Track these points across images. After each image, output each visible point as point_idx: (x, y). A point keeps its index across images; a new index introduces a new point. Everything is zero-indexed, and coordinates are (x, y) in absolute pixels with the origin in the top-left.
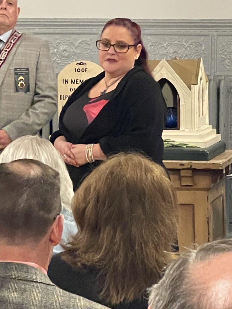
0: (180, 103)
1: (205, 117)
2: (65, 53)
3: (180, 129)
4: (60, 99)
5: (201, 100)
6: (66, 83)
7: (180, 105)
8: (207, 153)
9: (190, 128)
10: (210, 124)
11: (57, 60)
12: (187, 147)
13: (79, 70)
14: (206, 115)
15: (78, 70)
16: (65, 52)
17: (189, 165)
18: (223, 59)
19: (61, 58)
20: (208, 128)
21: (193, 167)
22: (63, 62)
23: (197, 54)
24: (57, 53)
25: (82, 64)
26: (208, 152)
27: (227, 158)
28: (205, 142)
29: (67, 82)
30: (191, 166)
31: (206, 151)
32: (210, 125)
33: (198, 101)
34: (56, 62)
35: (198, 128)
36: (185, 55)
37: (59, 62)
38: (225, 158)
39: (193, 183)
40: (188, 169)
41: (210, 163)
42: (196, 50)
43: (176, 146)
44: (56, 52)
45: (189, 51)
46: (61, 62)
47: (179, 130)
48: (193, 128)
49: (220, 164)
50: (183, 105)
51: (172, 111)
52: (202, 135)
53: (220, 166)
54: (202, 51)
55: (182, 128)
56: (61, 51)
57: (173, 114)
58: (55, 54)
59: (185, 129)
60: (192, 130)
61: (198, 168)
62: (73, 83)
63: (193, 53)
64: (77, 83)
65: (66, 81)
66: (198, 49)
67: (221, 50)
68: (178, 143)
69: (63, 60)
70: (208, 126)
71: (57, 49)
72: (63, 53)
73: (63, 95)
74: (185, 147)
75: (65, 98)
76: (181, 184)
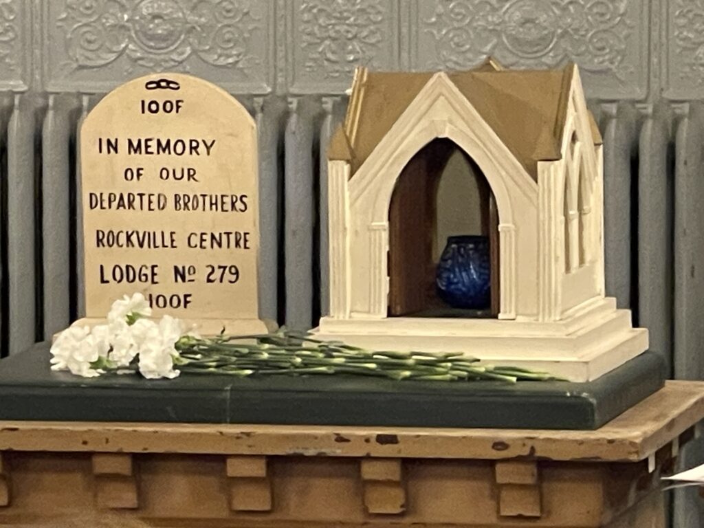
0: (498, 223)
1: (591, 271)
2: (158, 25)
3: (500, 316)
4: (91, 208)
5: (573, 212)
6: (109, 152)
7: (498, 233)
8: (591, 404)
9: (535, 311)
10: (608, 294)
11: (131, 46)
12: (520, 379)
13: (154, 107)
14: (593, 262)
15: (151, 108)
16: (156, 21)
17: (524, 445)
18: (689, 45)
19: (145, 41)
20: (602, 308)
21: (538, 454)
22: (151, 56)
23: (602, 27)
24: (129, 25)
25: (163, 84)
26: (593, 401)
27: (665, 416)
28: (586, 363)
29: (113, 146)
30: (533, 449)
31: (584, 395)
32: (608, 298)
33: (563, 218)
34: (128, 56)
35: (562, 312)
36: (559, 31)
37: (139, 55)
38: (656, 419)
39: (542, 510)
40: (519, 459)
41: (598, 440)
42: (597, 13)
43: (486, 377)
44: (128, 21)
45: (573, 19)
46: (146, 55)
47: (496, 317)
48: (544, 310)
49: (632, 444)
50: (508, 230)
51: (476, 249)
52: (574, 337)
53: (633, 450)
54: (619, 19)
55: (505, 312)
56: (143, 17)
57: (478, 263)
58: (123, 27)
59: (517, 315)
60: (541, 319)
61: (555, 457)
62: (135, 151)
63: (586, 26)
64: (147, 152)
65: (109, 142)
66: (603, 10)
67: (682, 15)
68: (491, 366)
69: (151, 47)
70: (601, 300)
71: (130, 12)
72: (151, 26)
73: (101, 194)
74: (514, 379)
75: (106, 204)
76: (498, 511)
